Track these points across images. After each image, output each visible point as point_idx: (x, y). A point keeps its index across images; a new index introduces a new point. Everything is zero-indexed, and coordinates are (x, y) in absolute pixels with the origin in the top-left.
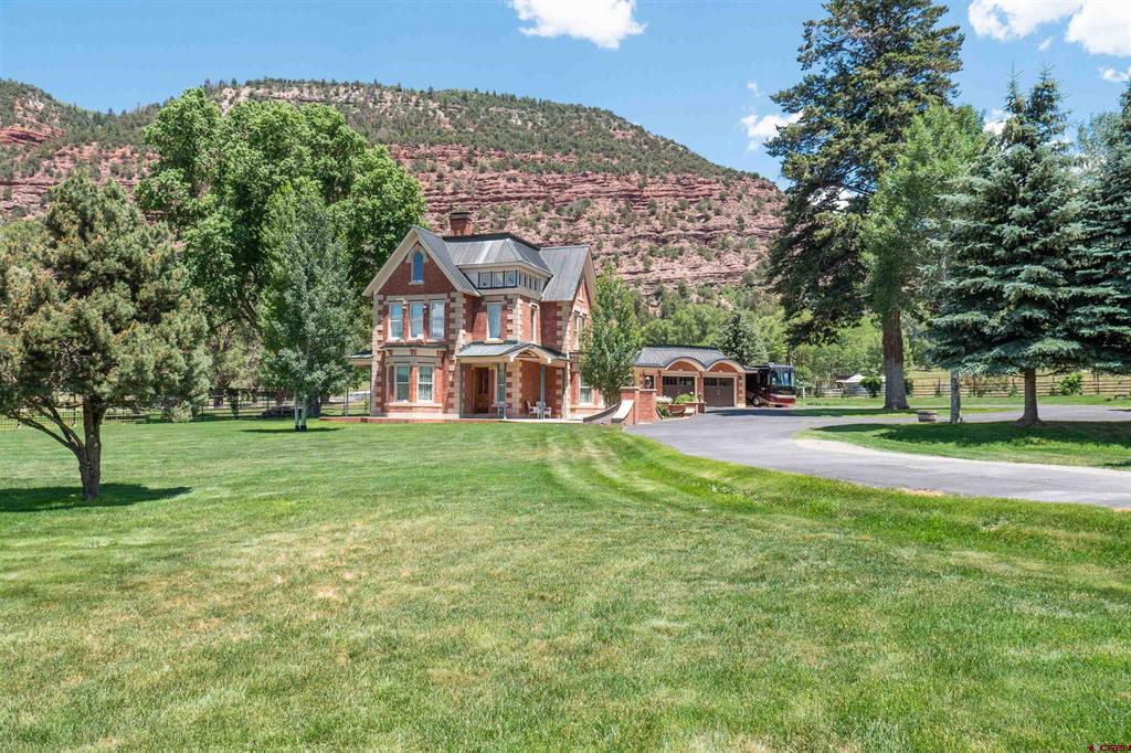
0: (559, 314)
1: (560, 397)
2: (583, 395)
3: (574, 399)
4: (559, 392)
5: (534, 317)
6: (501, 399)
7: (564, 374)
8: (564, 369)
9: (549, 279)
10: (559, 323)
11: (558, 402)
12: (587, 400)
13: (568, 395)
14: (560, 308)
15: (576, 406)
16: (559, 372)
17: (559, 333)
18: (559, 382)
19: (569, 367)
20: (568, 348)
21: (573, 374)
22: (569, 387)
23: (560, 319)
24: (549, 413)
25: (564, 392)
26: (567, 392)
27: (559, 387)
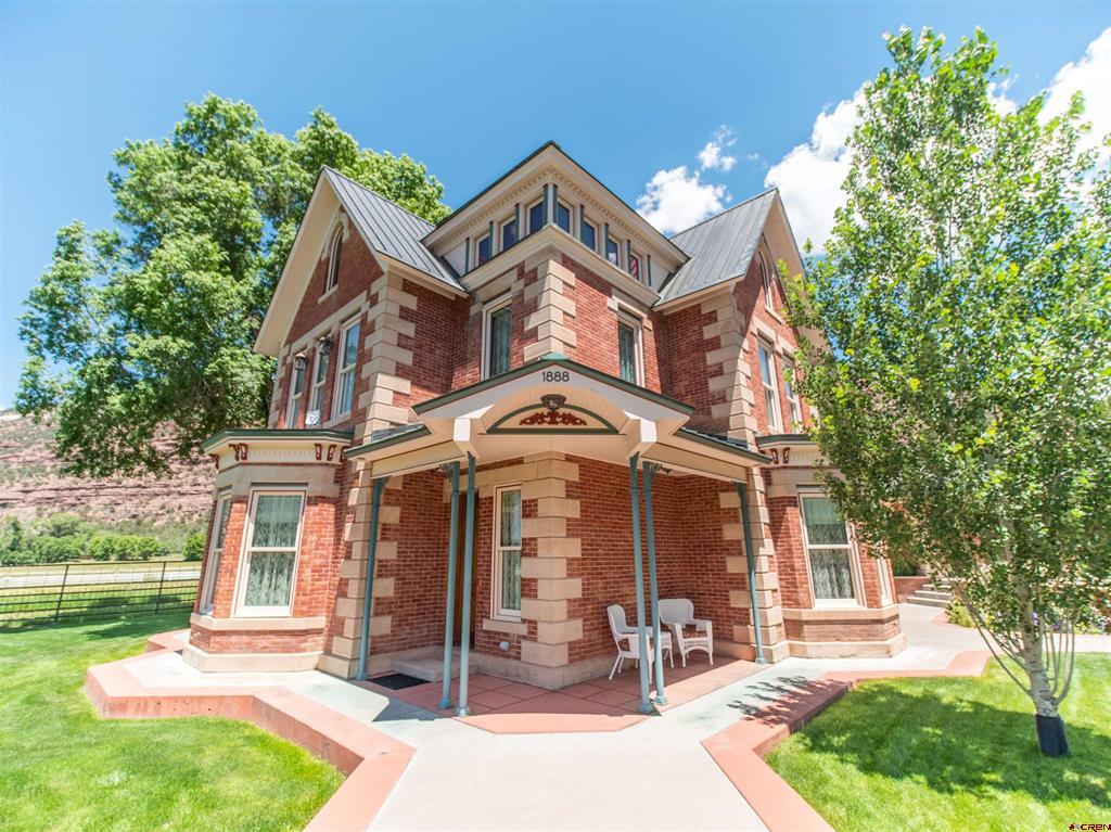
0: (709, 332)
1: (742, 583)
2: (823, 575)
3: (791, 592)
4: (735, 565)
5: (638, 349)
6: (510, 602)
7: (746, 506)
8: (743, 490)
9: (679, 267)
10: (712, 358)
11: (737, 600)
12: (840, 589)
13: (768, 577)
14: (712, 317)
15: (805, 615)
16: (729, 500)
17: (714, 385)
18: (733, 532)
19: (759, 483)
20: (751, 423)
21: (777, 506)
22: (767, 548)
23: (715, 344)
24: (706, 643)
25: (751, 565)
26: (763, 564)
27: (732, 548)
